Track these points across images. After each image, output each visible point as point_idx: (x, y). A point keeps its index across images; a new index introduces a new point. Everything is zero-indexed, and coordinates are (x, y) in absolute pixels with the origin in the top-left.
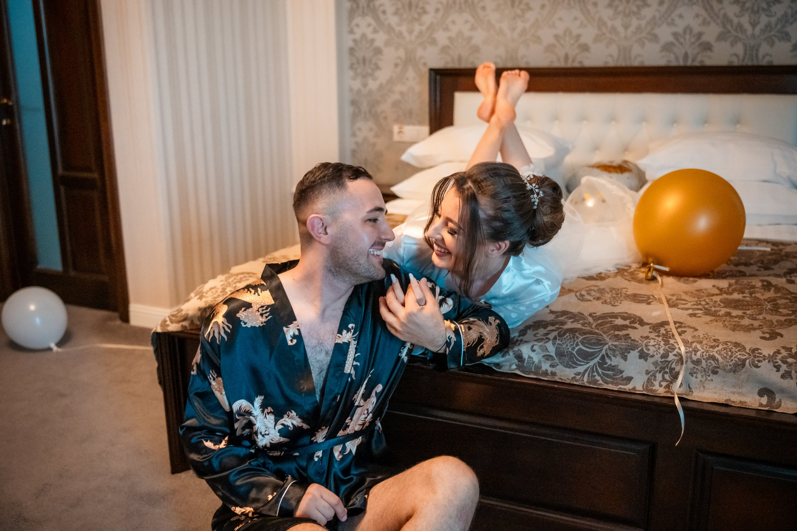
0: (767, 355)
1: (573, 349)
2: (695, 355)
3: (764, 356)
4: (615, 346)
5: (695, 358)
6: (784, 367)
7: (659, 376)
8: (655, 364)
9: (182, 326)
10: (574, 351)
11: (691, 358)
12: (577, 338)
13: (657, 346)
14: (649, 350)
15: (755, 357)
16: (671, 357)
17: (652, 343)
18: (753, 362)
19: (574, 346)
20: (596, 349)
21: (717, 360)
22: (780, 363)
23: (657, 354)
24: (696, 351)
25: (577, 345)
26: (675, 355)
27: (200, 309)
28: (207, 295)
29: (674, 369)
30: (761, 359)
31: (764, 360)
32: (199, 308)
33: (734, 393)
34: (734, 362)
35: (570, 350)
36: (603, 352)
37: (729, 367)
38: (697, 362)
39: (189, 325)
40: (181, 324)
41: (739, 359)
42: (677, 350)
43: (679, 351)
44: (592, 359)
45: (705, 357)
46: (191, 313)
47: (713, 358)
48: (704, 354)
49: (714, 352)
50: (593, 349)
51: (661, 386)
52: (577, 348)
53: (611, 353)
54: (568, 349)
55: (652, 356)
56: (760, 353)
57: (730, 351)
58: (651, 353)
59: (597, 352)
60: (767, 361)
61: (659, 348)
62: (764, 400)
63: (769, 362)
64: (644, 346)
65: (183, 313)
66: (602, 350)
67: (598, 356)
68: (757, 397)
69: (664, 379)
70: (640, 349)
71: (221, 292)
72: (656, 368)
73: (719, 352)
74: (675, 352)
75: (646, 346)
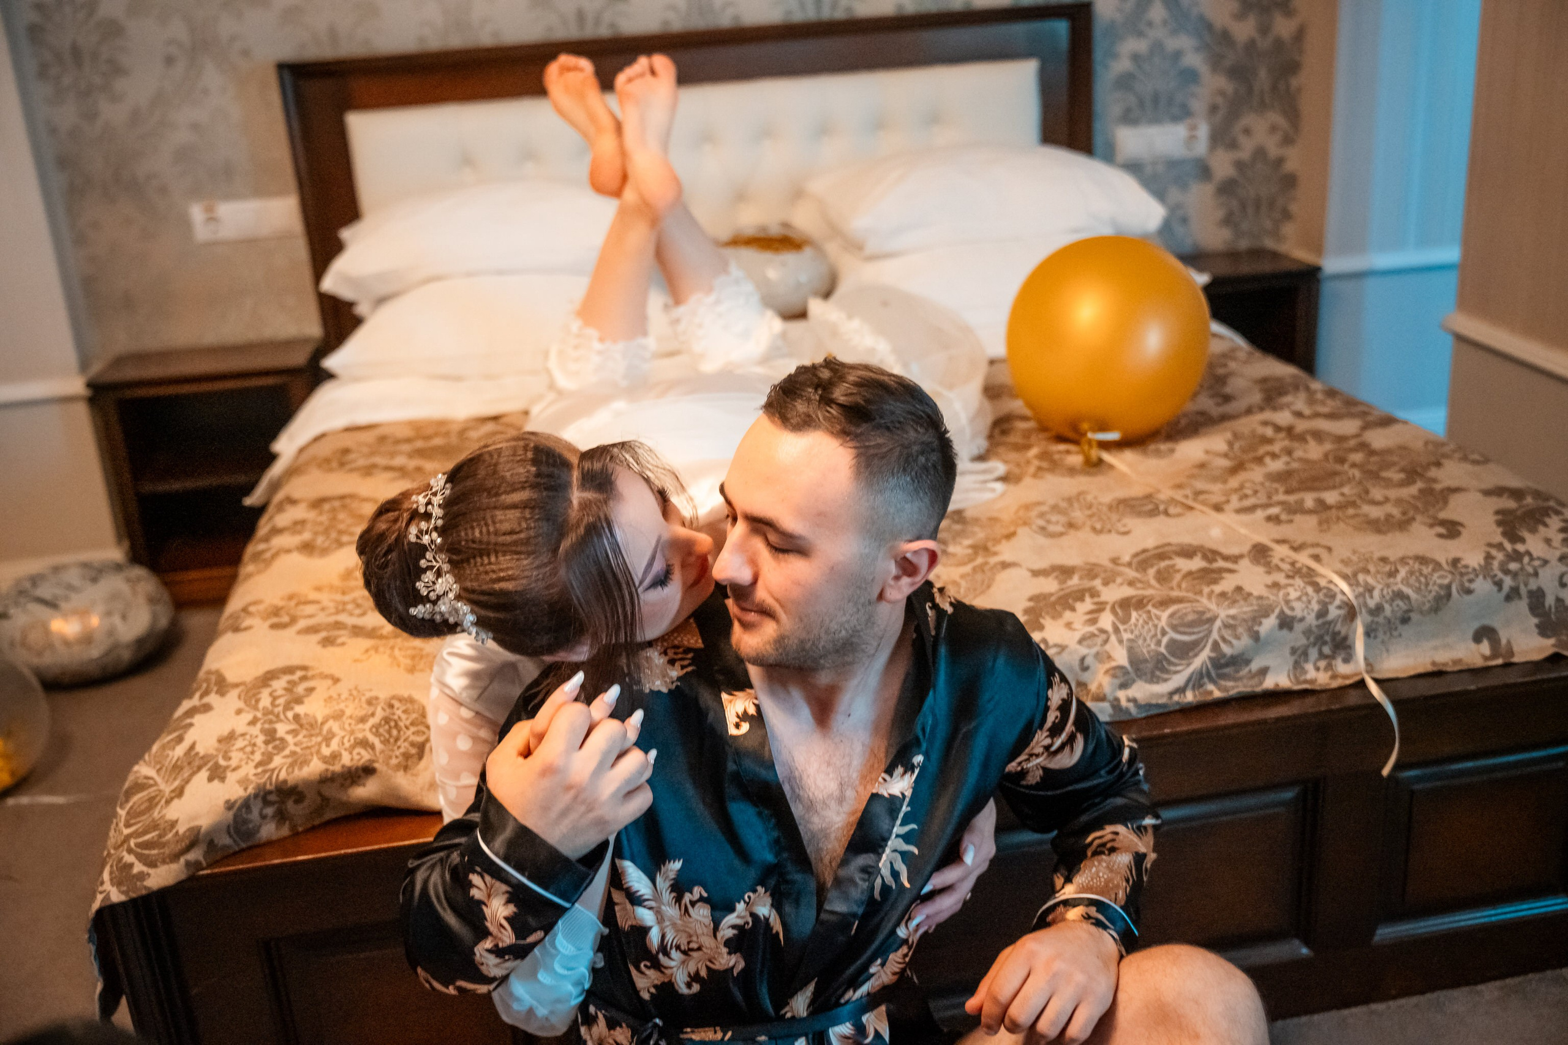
0: (1477, 567)
1: (1159, 643)
2: (1372, 597)
3: (1474, 570)
4: (1233, 617)
5: (1372, 603)
6: (1508, 582)
7: (1313, 653)
8: (1307, 632)
9: (188, 864)
10: (1160, 646)
11: (1365, 604)
12: (1159, 618)
13: (1304, 599)
14: (1292, 609)
15: (1462, 575)
16: (1334, 612)
17: (1293, 594)
18: (1462, 585)
19: (1159, 636)
20: (1199, 632)
21: (1408, 598)
22: (1500, 575)
23: (1309, 614)
24: (1370, 590)
25: (1164, 633)
26: (1339, 607)
27: (229, 805)
28: (233, 763)
29: (1339, 633)
30: (1472, 576)
31: (1477, 576)
32: (227, 802)
33: (1436, 648)
34: (1434, 593)
35: (1153, 646)
36: (1215, 635)
37: (1427, 606)
38: (1379, 609)
39: (204, 857)
40: (182, 860)
41: (1441, 586)
42: (1339, 597)
43: (1345, 598)
44: (1196, 655)
45: (1388, 598)
46: (205, 822)
47: (1400, 595)
48: (1385, 592)
49: (1398, 583)
50: (1194, 633)
51: (1318, 669)
52: (1165, 640)
53: (1230, 632)
54: (1149, 645)
55: (1302, 619)
56: (1466, 567)
57: (1421, 574)
58: (1298, 613)
59: (1202, 639)
60: (1481, 577)
61: (1309, 602)
62: (1485, 648)
63: (1485, 577)
64: (1283, 603)
65: (182, 829)
66: (1210, 632)
67: (1205, 646)
68: (1473, 646)
69: (1322, 656)
70: (1277, 611)
71: (266, 743)
72: (1308, 639)
73: (1405, 582)
74: (1337, 602)
75: (1287, 602)
